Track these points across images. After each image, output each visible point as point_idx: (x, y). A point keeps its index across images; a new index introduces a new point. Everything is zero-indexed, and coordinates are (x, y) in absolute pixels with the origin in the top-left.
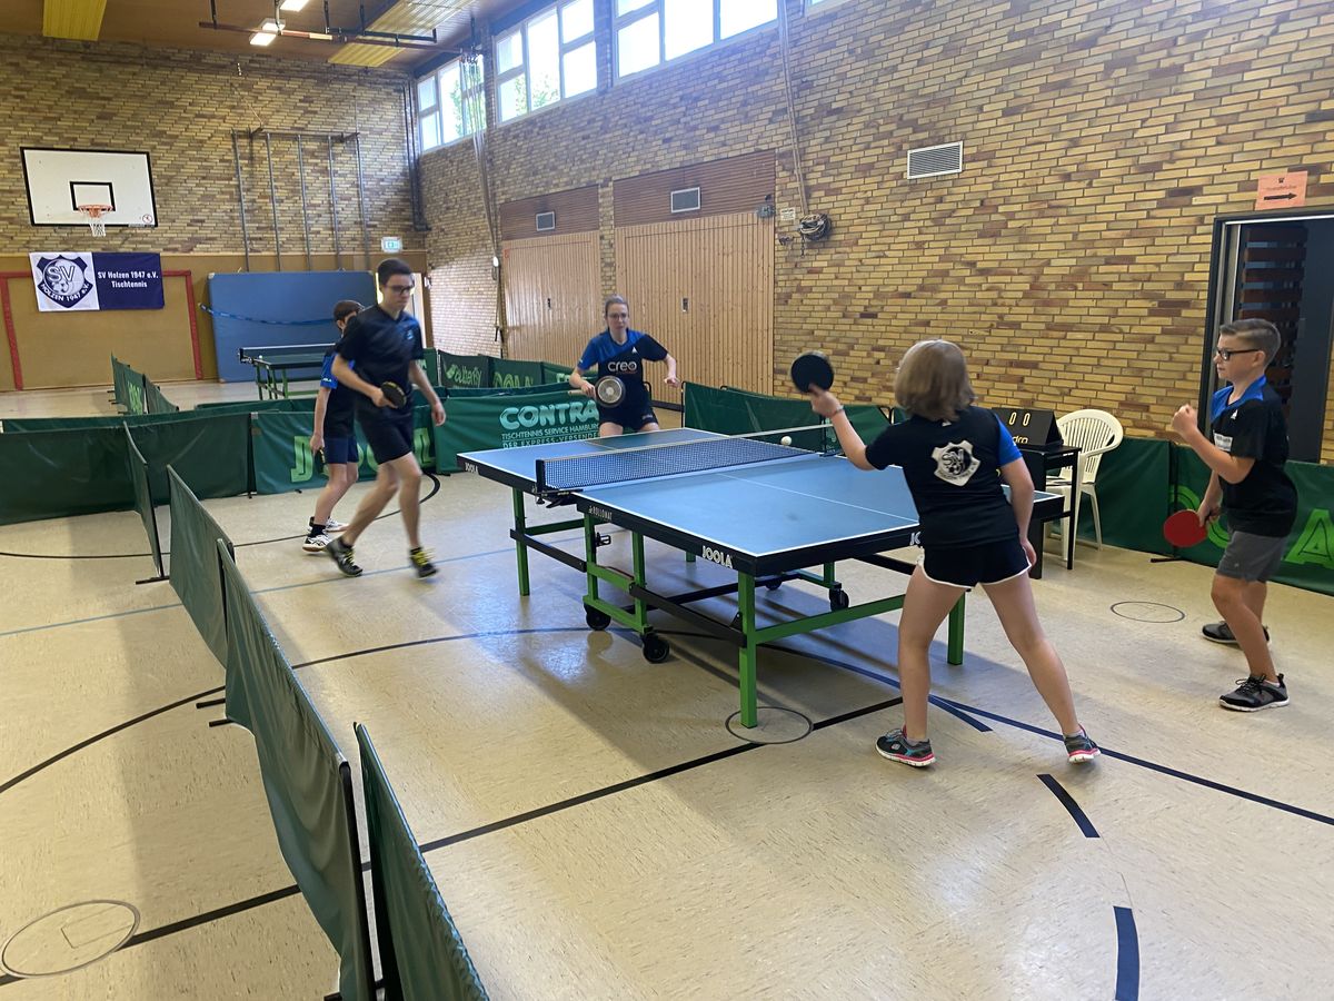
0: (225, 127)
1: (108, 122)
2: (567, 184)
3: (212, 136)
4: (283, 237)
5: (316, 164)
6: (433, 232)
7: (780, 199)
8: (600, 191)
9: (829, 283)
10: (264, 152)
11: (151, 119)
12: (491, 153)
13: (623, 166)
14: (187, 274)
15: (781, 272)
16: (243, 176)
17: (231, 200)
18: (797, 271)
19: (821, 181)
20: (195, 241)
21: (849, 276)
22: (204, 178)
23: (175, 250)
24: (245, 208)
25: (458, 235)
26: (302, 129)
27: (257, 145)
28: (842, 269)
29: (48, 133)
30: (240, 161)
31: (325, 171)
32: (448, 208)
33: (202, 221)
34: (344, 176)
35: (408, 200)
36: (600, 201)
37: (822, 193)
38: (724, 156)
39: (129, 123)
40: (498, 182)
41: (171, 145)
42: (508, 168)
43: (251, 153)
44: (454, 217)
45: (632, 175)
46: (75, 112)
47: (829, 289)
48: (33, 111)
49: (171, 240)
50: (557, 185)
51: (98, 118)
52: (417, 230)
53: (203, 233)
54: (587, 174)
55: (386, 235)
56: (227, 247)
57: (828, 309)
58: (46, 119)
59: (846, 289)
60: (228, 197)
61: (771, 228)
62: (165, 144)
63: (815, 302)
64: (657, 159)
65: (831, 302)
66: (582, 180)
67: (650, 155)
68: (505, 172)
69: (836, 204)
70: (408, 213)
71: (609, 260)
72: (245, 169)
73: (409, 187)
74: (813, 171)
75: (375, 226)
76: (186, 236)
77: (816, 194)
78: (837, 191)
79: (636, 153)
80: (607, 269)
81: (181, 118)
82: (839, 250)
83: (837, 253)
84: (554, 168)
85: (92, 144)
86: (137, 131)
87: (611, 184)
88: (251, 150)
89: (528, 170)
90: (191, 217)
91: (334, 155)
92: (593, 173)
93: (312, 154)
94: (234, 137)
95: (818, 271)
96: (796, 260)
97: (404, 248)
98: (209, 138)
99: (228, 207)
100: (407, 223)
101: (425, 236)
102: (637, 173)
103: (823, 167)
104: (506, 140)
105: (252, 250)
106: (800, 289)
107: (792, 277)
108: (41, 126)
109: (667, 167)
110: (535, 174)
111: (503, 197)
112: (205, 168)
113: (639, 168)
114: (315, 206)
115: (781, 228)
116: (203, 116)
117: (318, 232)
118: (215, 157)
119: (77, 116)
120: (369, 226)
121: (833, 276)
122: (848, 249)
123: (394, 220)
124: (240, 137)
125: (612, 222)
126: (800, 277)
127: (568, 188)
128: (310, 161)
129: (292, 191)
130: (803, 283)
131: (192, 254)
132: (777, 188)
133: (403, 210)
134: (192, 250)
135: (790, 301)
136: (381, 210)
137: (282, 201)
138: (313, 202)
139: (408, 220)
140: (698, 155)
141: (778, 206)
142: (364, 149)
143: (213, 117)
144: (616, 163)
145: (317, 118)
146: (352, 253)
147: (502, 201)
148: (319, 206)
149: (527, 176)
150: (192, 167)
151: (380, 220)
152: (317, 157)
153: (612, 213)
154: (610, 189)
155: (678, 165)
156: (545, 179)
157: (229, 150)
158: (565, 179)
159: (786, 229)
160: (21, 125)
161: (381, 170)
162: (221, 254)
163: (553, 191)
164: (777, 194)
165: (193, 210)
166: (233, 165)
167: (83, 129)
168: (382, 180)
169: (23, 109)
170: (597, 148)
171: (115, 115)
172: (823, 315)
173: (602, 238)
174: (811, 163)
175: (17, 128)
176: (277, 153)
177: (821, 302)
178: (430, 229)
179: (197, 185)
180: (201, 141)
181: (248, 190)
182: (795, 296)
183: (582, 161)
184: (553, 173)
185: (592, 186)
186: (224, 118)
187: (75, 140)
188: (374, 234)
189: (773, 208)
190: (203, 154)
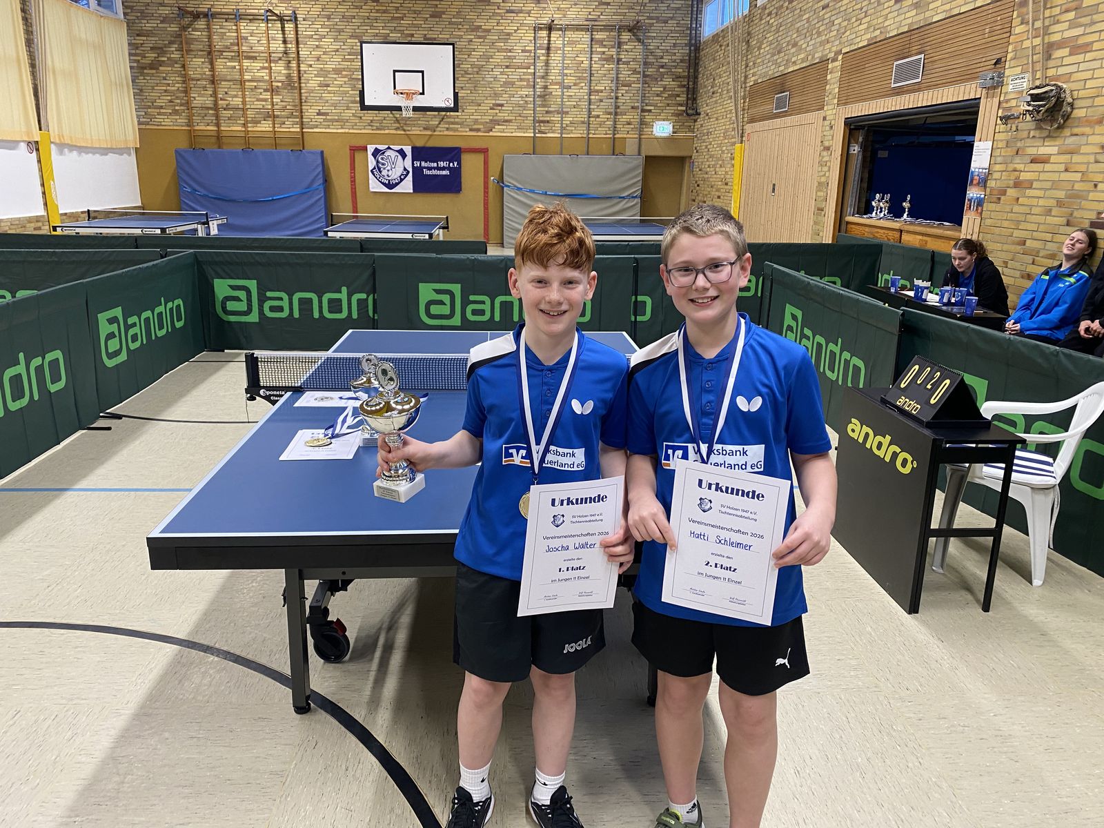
0: (530, 21)
1: (438, 20)
2: (803, 60)
3: (518, 29)
4: (567, 120)
5: (604, 53)
6: (702, 116)
7: (1013, 63)
8: (830, 66)
9: (1055, 177)
10: (559, 43)
11: (472, 16)
12: (749, 34)
13: (854, 36)
14: (484, 151)
15: (999, 160)
16: (540, 64)
17: (528, 86)
18: (1017, 159)
19: (1067, 34)
20: (496, 122)
21: (1083, 168)
22: (507, 67)
23: (478, 130)
24: (539, 93)
25: (717, 119)
26: (595, 20)
27: (554, 35)
28: (1076, 158)
29: (395, 30)
30: (538, 51)
31: (609, 59)
32: (713, 93)
33: (502, 105)
34: (627, 63)
35: (684, 86)
36: (829, 77)
37: (1066, 51)
38: (956, 11)
39: (453, 20)
40: (752, 63)
41: (484, 37)
42: (759, 48)
43: (549, 44)
44: (716, 102)
45: (860, 45)
46: (415, 12)
47: (1055, 185)
48: (384, 13)
49: (476, 122)
50: (794, 63)
51: (432, 16)
52: (688, 114)
53: (502, 116)
54: (822, 48)
55: (659, 120)
56: (519, 128)
57: (1048, 212)
58: (393, 18)
59: (1077, 186)
60: (525, 83)
61: (996, 100)
62: (480, 37)
63: (1034, 202)
64: (887, 23)
65: (1053, 202)
66: (817, 55)
67: (880, 20)
68: (757, 53)
69: (1082, 67)
70: (682, 98)
71: (826, 144)
72: (541, 58)
73: (686, 74)
74: (1058, 22)
75: (650, 111)
76: (487, 119)
77: (1058, 54)
78: (1086, 48)
79: (868, 19)
80: (825, 153)
81: (495, 14)
82: (1076, 130)
83: (1072, 135)
84: (795, 45)
85: (425, 39)
86: (460, 27)
87: (840, 57)
88: (549, 41)
89: (773, 49)
90: (494, 102)
91: (620, 44)
92: (828, 46)
93: (601, 42)
94: (536, 29)
95: (1042, 160)
96: (1019, 144)
97: (674, 133)
98: (516, 31)
99: (524, 92)
100: (680, 108)
101: (695, 121)
102: (865, 43)
103: (1072, 15)
104: (761, 20)
105: (540, 132)
106: (1017, 184)
107: (1011, 167)
108: (389, 25)
109: (894, 33)
110: (779, 52)
111: (753, 79)
112: (509, 57)
113: (868, 36)
114: (598, 91)
115: (1007, 101)
116: (512, 12)
117: (598, 116)
118: (518, 48)
119: (416, 16)
120: (643, 111)
121: (1062, 167)
122: (1087, 130)
123: (668, 105)
124: (541, 29)
125: (836, 101)
126: (1020, 167)
127: (804, 65)
128: (598, 50)
129: (579, 78)
130: (1024, 176)
131: (491, 134)
132: (1010, 48)
133: (678, 96)
134: (491, 130)
135: (1003, 198)
136: (658, 95)
137: (570, 87)
138: (596, 88)
139: (681, 105)
140: (928, 14)
141: (1007, 72)
142: (649, 38)
143: (521, 11)
144: (848, 33)
145: (609, 10)
146: (625, 136)
147: (752, 83)
148: (602, 91)
149: (773, 55)
150: (499, 58)
151: (655, 106)
152: (605, 46)
153: (837, 90)
154: (838, 63)
155: (906, 29)
156: (786, 58)
157: (531, 41)
158: (802, 56)
159: (1013, 103)
160: (374, 24)
161: (662, 58)
162: (514, 134)
163: (790, 70)
164: (1009, 56)
165: (496, 95)
166: (533, 54)
167: (418, 26)
168: (662, 67)
169: (378, 11)
170: (833, 18)
171: (444, 13)
172: (1041, 219)
173: (824, 119)
174: (1057, 11)
175: (372, 27)
176: (571, 43)
177: (1041, 202)
178: (700, 114)
179: (502, 73)
180: (509, 34)
181: (543, 77)
182: (1011, 192)
183: (819, 34)
184: (793, 50)
185: (824, 61)
186: (529, 13)
187: (412, 35)
188: (648, 118)
189: (1001, 75)
190: (509, 46)
